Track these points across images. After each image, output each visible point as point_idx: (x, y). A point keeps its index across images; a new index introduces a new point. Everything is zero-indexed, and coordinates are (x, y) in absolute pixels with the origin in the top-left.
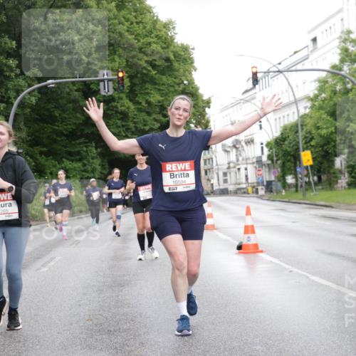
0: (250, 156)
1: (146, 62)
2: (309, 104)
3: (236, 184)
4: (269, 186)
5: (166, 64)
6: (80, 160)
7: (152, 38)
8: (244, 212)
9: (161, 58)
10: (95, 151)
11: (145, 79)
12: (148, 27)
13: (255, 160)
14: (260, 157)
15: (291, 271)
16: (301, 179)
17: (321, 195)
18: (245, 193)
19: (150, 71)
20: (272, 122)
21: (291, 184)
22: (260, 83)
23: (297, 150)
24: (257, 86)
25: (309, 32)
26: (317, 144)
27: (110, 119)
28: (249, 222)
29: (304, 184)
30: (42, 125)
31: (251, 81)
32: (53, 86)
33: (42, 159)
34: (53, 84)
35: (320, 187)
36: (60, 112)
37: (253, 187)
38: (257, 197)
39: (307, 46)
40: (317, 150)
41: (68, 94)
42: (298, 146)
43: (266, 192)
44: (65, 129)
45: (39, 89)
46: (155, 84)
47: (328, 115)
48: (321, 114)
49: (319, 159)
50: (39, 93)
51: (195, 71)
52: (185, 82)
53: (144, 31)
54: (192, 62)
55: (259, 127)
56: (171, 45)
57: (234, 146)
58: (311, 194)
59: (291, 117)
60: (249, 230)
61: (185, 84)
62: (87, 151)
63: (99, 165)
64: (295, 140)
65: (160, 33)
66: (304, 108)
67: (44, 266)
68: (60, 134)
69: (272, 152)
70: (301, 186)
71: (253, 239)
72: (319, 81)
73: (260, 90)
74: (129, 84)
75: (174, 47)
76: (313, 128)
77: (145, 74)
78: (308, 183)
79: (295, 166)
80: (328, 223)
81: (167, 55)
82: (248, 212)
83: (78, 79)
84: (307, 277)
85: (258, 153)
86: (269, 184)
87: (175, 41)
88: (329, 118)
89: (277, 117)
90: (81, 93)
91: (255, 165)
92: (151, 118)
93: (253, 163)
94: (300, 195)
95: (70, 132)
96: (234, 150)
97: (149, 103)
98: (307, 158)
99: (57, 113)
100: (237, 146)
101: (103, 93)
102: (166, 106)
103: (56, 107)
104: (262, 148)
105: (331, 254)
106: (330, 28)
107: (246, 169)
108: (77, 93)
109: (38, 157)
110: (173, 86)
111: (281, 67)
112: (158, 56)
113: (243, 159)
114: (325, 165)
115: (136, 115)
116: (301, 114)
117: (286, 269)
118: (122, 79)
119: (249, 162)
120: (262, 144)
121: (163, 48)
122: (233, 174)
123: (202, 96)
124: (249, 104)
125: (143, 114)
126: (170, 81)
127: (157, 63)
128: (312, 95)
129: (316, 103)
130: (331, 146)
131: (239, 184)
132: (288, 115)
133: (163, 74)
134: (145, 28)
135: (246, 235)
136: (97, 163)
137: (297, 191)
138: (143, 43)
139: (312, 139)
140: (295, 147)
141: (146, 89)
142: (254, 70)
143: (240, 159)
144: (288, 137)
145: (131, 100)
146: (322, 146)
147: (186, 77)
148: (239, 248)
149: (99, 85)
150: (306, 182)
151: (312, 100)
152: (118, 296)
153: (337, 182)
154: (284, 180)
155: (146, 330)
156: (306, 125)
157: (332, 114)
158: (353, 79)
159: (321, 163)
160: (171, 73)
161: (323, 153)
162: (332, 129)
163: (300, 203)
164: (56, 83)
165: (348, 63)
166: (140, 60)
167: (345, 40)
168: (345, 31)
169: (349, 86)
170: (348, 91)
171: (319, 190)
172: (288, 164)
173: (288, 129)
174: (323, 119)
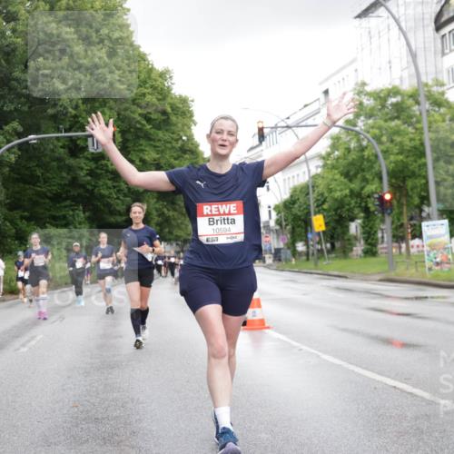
1: (140, 115)
2: (320, 163)
4: (277, 255)
5: (163, 118)
6: (66, 226)
7: (145, 88)
9: (156, 111)
10: (82, 215)
11: (139, 134)
12: (142, 76)
14: (268, 222)
15: (301, 350)
16: (313, 246)
17: (334, 264)
19: (143, 125)
20: (281, 184)
21: (302, 252)
22: (267, 139)
23: (308, 214)
24: (263, 143)
25: (321, 84)
26: (330, 206)
27: (99, 179)
29: (315, 252)
31: (257, 136)
32: (35, 141)
33: (23, 225)
34: (35, 139)
35: (333, 255)
36: (42, 171)
38: (265, 267)
39: (318, 99)
40: (330, 214)
41: (53, 151)
42: (309, 209)
43: (274, 261)
44: (49, 190)
45: (20, 145)
46: (150, 139)
47: (342, 175)
48: (335, 174)
49: (332, 224)
50: (19, 149)
51: (195, 125)
52: (184, 138)
54: (192, 116)
55: (265, 188)
56: (168, 96)
58: (323, 263)
60: (255, 303)
61: (183, 141)
62: (73, 216)
64: (305, 203)
65: (153, 82)
66: (315, 167)
67: (23, 345)
68: (43, 195)
69: (281, 217)
70: (313, 254)
71: (259, 314)
72: (332, 138)
73: (267, 147)
74: (120, 140)
75: (172, 98)
76: (325, 191)
77: (139, 129)
78: (320, 251)
79: (306, 232)
80: (342, 295)
81: (164, 108)
83: (63, 134)
84: (318, 356)
86: (278, 251)
87: (173, 92)
88: (342, 179)
89: (286, 177)
90: (66, 151)
94: (311, 264)
95: (54, 194)
97: (143, 161)
98: (319, 223)
99: (39, 173)
101: (91, 150)
102: (162, 165)
103: (37, 166)
104: (270, 212)
105: (345, 330)
106: (339, 82)
108: (62, 150)
109: (18, 223)
110: (170, 143)
111: (290, 122)
112: (154, 108)
114: (339, 230)
116: (312, 173)
117: (294, 347)
120: (269, 207)
121: (159, 100)
123: (203, 153)
126: (167, 136)
127: (152, 116)
128: (324, 153)
129: (329, 162)
130: (344, 210)
132: (298, 175)
133: (159, 129)
134: (139, 77)
135: (251, 310)
137: (308, 259)
138: (136, 94)
139: (323, 203)
140: (306, 211)
141: (141, 145)
142: (261, 126)
144: (298, 199)
146: (336, 210)
147: (182, 130)
149: (87, 141)
150: (318, 250)
151: (324, 158)
152: (107, 379)
153: (352, 250)
154: (294, 247)
155: (138, 417)
156: (317, 187)
157: (346, 175)
158: (368, 135)
159: (334, 228)
160: (168, 128)
161: (337, 218)
162: (347, 191)
163: (311, 273)
164: (38, 139)
165: (362, 118)
166: (133, 112)
167: (359, 93)
168: (360, 82)
169: (365, 143)
170: (363, 149)
171: (333, 259)
172: (298, 230)
173: (298, 190)
174: (336, 180)
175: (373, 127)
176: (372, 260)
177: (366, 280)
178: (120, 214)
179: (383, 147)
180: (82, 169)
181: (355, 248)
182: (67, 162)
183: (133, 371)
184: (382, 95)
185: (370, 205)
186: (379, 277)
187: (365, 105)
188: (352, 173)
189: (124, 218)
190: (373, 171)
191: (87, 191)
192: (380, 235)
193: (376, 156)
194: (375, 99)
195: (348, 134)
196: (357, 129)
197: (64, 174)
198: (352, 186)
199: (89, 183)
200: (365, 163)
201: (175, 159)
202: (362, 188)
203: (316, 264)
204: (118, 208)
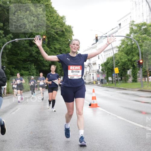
0: (95, 70)
1: (54, 32)
2: (118, 49)
3: (89, 80)
4: (102, 81)
5: (62, 33)
6: (28, 70)
7: (56, 23)
8: (92, 91)
10: (33, 67)
11: (54, 39)
12: (55, 19)
13: (96, 71)
14: (99, 70)
15: (110, 114)
16: (114, 78)
17: (122, 85)
18: (92, 84)
19: (56, 36)
20: (103, 56)
21: (110, 80)
22: (99, 41)
23: (113, 67)
24: (97, 42)
25: (118, 21)
26: (121, 65)
27: (40, 55)
28: (94, 95)
29: (115, 81)
30: (13, 56)
31: (95, 40)
32: (17, 41)
33: (13, 70)
34: (17, 40)
35: (122, 82)
36: (20, 51)
37: (96, 81)
38: (97, 85)
39: (117, 27)
40: (121, 67)
41: (23, 44)
43: (100, 83)
44: (22, 58)
45: (12, 42)
46: (58, 41)
48: (122, 53)
49: (121, 71)
50: (12, 44)
51: (73, 36)
52: (70, 40)
53: (53, 20)
54: (72, 32)
55: (98, 58)
56: (64, 25)
57: (88, 66)
58: (118, 84)
59: (110, 54)
60: (94, 98)
61: (69, 41)
62: (31, 67)
63: (36, 72)
64: (112, 63)
65: (60, 21)
66: (116, 51)
67: (13, 112)
68: (20, 60)
69: (103, 68)
70: (114, 81)
71: (95, 102)
72: (122, 41)
73: (99, 44)
74: (47, 41)
75: (65, 26)
76: (119, 59)
77: (54, 37)
78: (117, 80)
79: (112, 73)
80: (124, 96)
81: (62, 30)
82: (94, 91)
83: (27, 39)
84: (116, 117)
85: (98, 68)
86: (102, 80)
87: (66, 24)
88: (125, 55)
89: (105, 54)
90: (28, 44)
91: (96, 73)
92: (56, 54)
93: (96, 72)
94: (114, 85)
95: (24, 60)
96: (88, 67)
97: (55, 48)
98: (116, 70)
99: (19, 52)
100: (90, 65)
103: (18, 50)
104: (99, 66)
105: (126, 108)
106: (126, 20)
107: (93, 74)
108: (27, 44)
109: (11, 69)
110: (65, 42)
111: (107, 35)
112: (59, 30)
113: (92, 71)
114: (124, 73)
115: (50, 53)
116: (115, 53)
117: (108, 114)
118: (45, 39)
119: (94, 72)
120: (99, 65)
121: (61, 27)
122: (88, 76)
124: (94, 49)
125: (53, 52)
126: (64, 40)
127: (58, 33)
128: (119, 46)
129: (120, 49)
130: (126, 66)
131: (90, 80)
132: (109, 54)
133: (61, 37)
134: (54, 19)
135: (93, 100)
136: (35, 71)
137: (113, 83)
138: (53, 25)
139: (118, 63)
140: (112, 66)
141: (54, 43)
142: (97, 36)
143: (91, 70)
144: (109, 62)
145: (48, 47)
147: (69, 38)
148: (90, 105)
150: (116, 80)
151: (119, 48)
152: (42, 124)
153: (128, 80)
154: (108, 79)
155: (53, 137)
156: (116, 58)
157: (127, 54)
158: (135, 40)
159: (122, 72)
160: (64, 37)
161: (123, 69)
162: (127, 59)
163: (114, 88)
164: (18, 40)
165: (133, 34)
166: (52, 31)
167: (131, 25)
168: (132, 21)
169: (133, 43)
170: (133, 45)
171: (121, 83)
172: (109, 73)
173: (110, 59)
174: (123, 55)
175: (136, 37)
176: (135, 83)
177: (133, 91)
178: (47, 66)
179: (140, 44)
180: (34, 51)
181: (129, 79)
182: (28, 48)
183: (52, 121)
184: (140, 25)
185: (135, 64)
186: (138, 90)
187: (134, 29)
188: (129, 53)
189: (48, 68)
190: (136, 52)
191: (36, 58)
192: (138, 75)
193: (137, 47)
194: (137, 27)
195: (127, 40)
196: (131, 37)
197: (27, 53)
198: (129, 57)
199: (36, 56)
200: (133, 49)
201: (66, 48)
202: (132, 58)
203: (115, 85)
204: (46, 65)
